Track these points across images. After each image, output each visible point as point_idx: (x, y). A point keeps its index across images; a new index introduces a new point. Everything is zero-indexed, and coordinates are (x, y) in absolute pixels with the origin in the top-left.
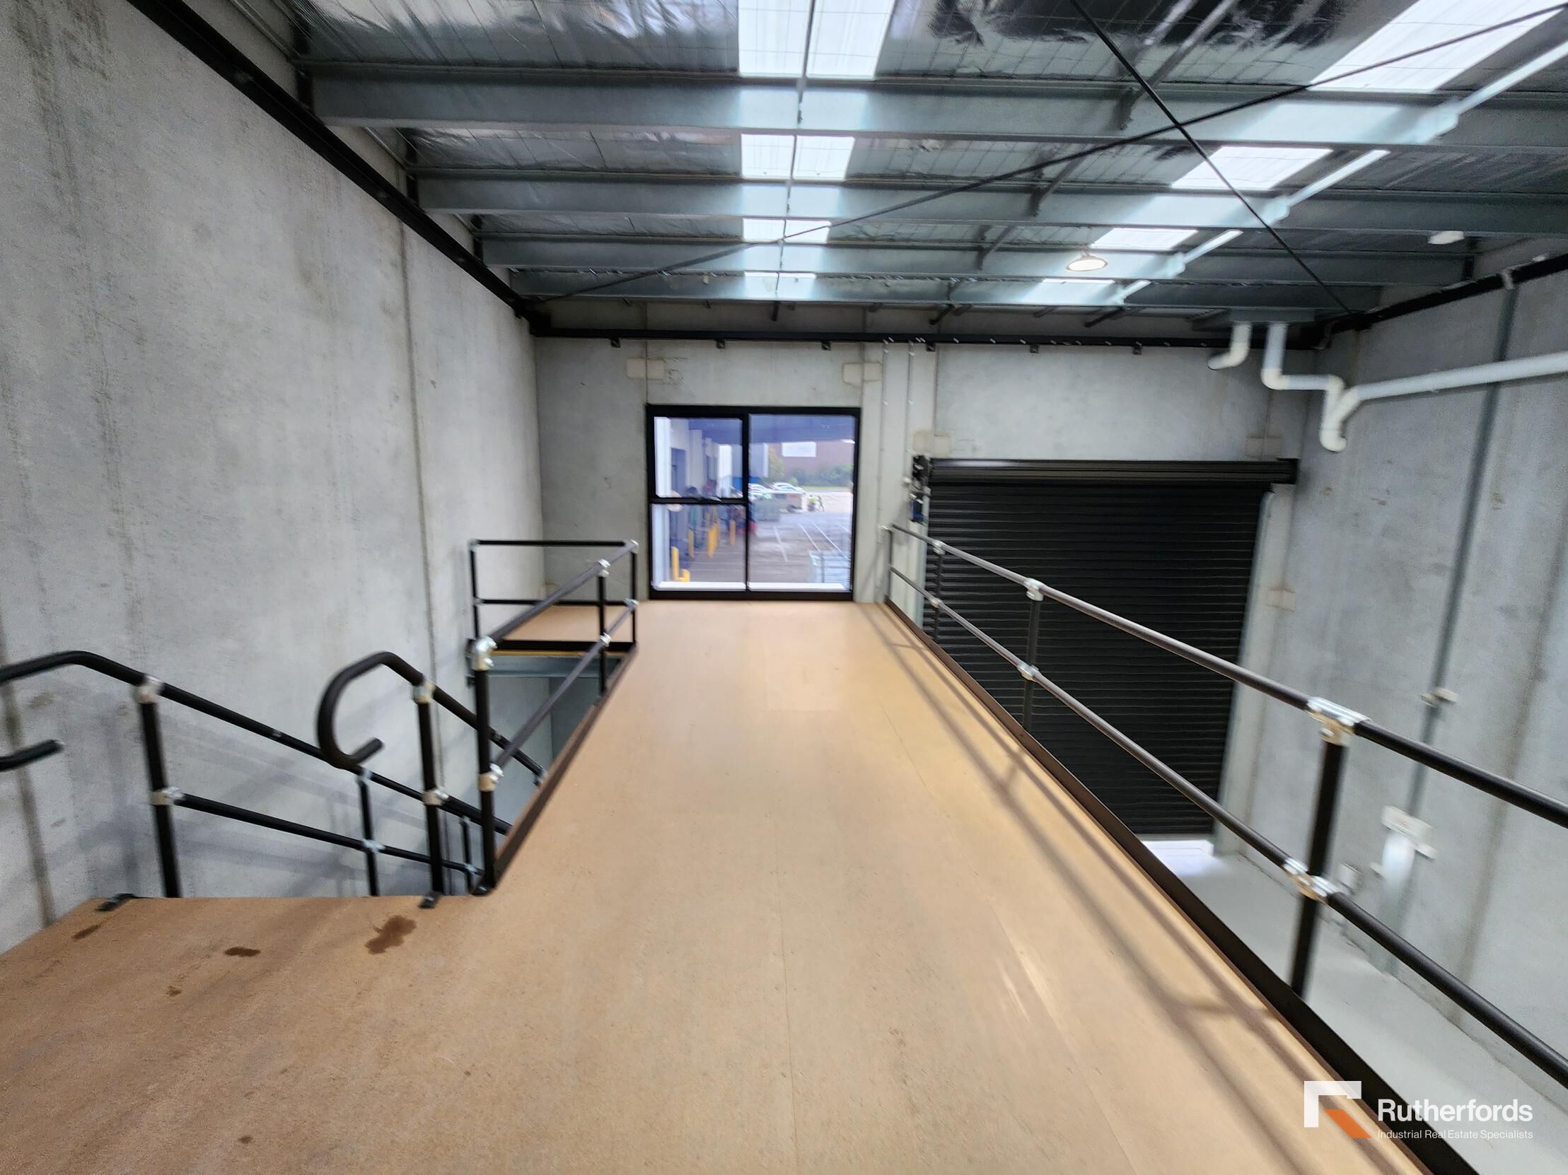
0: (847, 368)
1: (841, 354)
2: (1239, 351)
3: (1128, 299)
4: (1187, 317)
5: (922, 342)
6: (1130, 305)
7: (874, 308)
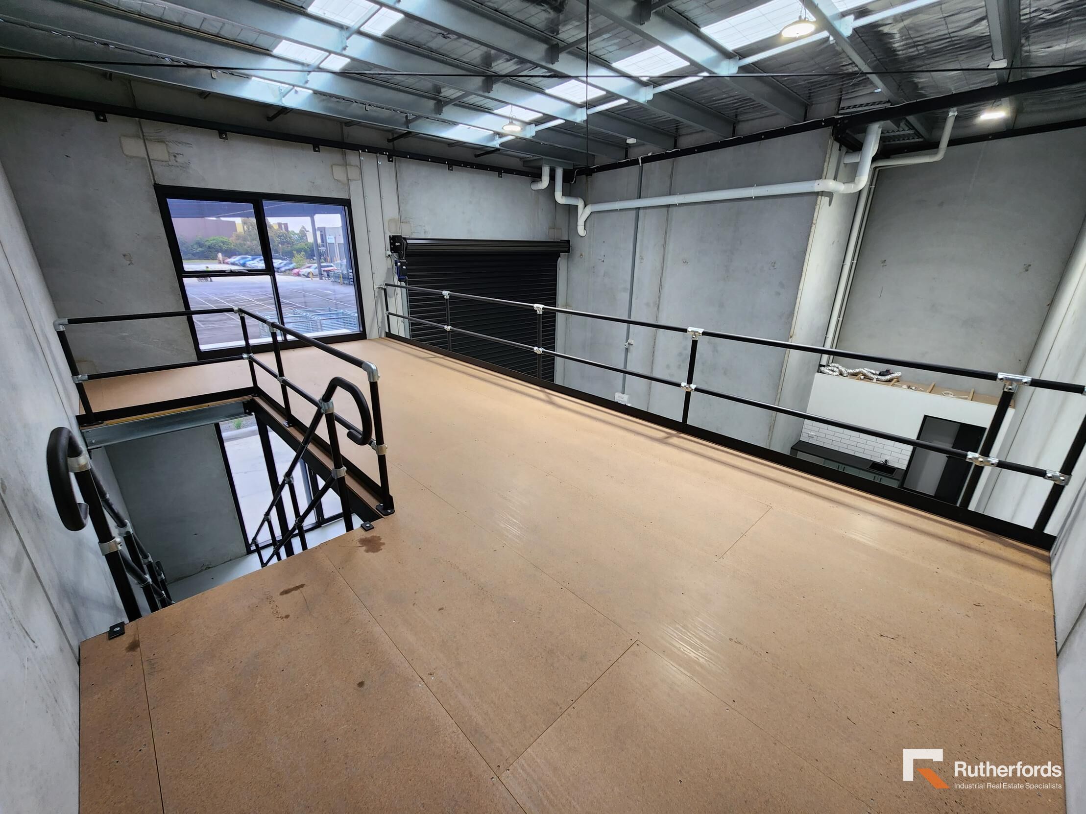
0: (335, 168)
1: (328, 156)
2: (545, 182)
3: (501, 144)
4: (521, 158)
5: (386, 154)
6: (502, 148)
7: (349, 124)
